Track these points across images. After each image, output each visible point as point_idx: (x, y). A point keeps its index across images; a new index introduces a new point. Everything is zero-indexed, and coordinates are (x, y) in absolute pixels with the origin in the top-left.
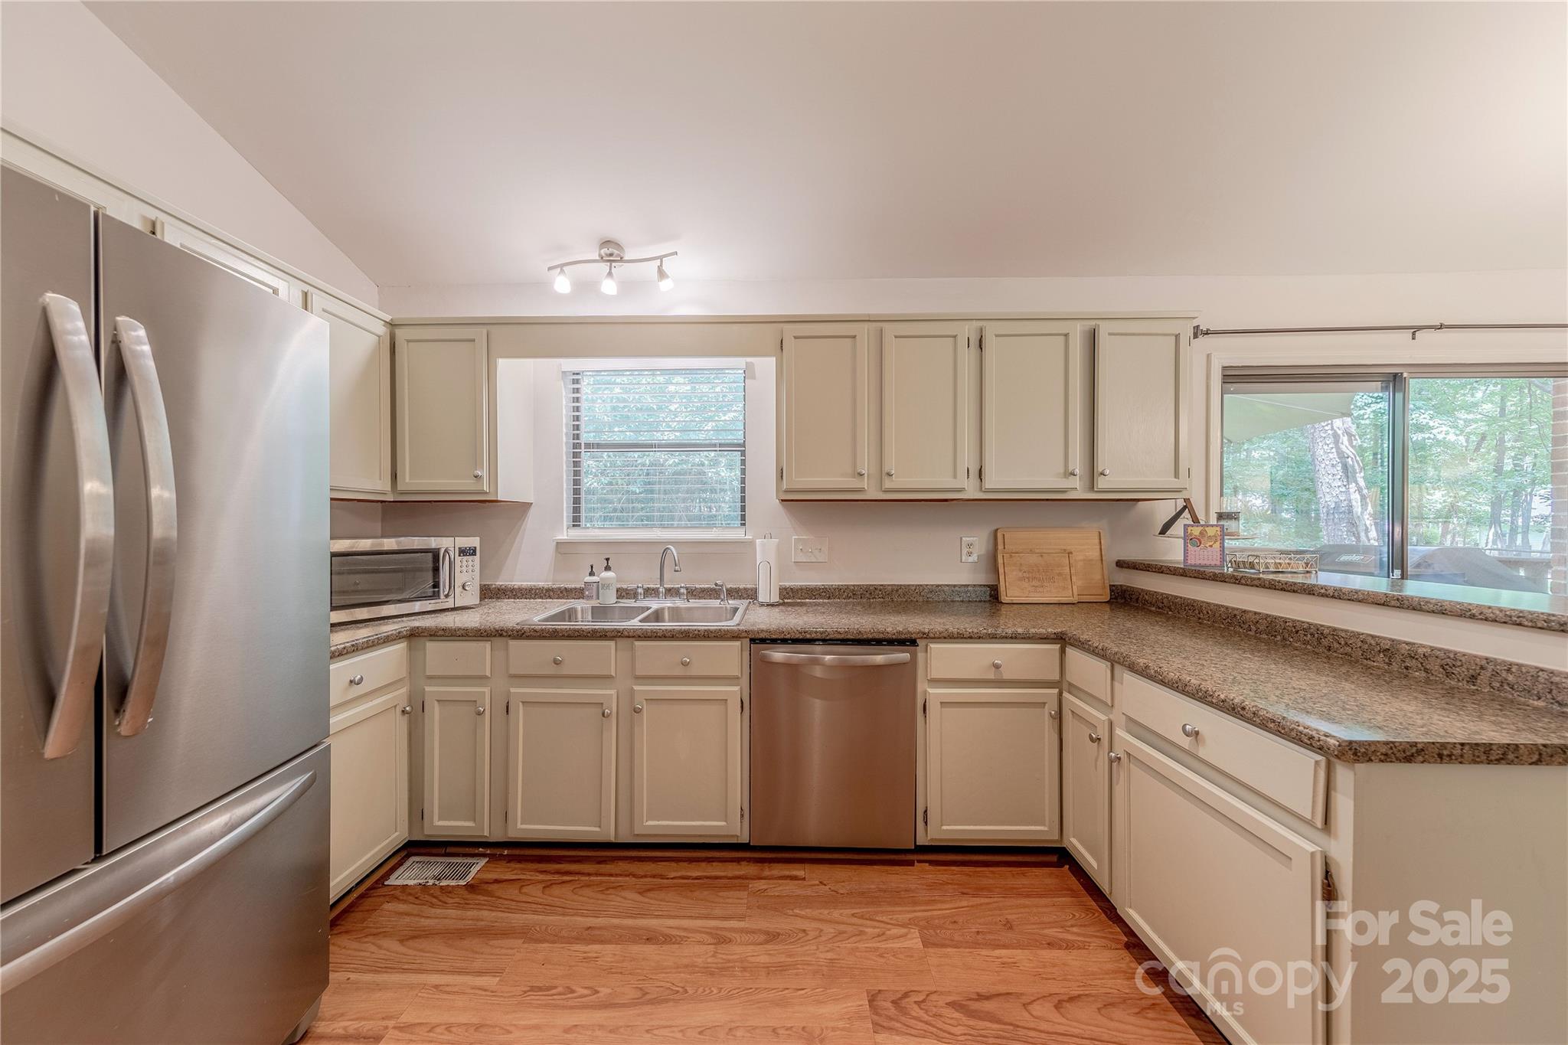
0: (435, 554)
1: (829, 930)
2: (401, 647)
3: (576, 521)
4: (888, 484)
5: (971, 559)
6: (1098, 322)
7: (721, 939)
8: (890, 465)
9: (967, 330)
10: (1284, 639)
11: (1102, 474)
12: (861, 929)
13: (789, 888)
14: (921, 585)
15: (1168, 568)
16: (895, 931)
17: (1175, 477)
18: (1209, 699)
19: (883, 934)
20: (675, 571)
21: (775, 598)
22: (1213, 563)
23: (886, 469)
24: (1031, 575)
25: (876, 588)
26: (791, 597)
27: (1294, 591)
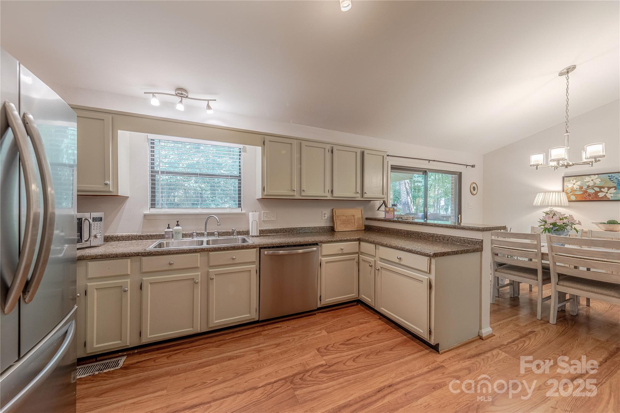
1: (296, 338)
3: (153, 205)
4: (303, 194)
5: (324, 218)
6: (365, 150)
8: (304, 187)
9: (328, 147)
10: (411, 236)
11: (366, 193)
13: (276, 331)
14: (309, 227)
15: (381, 219)
18: (404, 249)
20: (218, 225)
21: (258, 234)
22: (392, 218)
23: (303, 189)
24: (344, 223)
25: (294, 229)
26: (262, 233)
27: (413, 224)
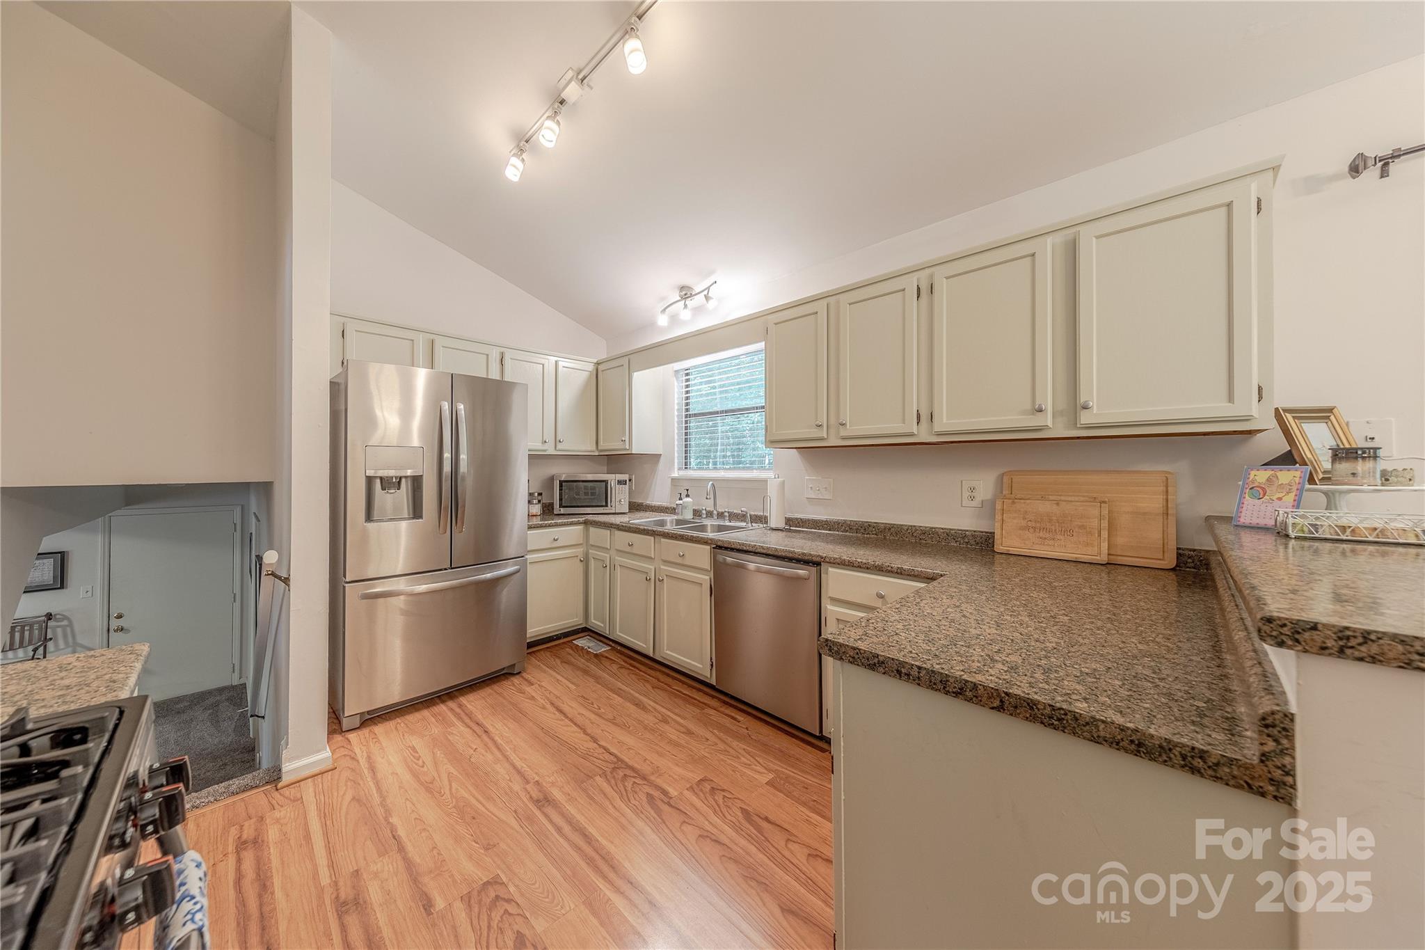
0: (606, 482)
1: (721, 746)
2: (580, 527)
3: (686, 465)
4: (843, 432)
5: (974, 504)
7: (665, 720)
9: (916, 281)
11: (1085, 407)
12: (740, 756)
13: (727, 722)
16: (759, 768)
17: (1230, 402)
19: (750, 765)
21: (782, 525)
23: (840, 420)
24: (1038, 525)
26: (793, 525)
